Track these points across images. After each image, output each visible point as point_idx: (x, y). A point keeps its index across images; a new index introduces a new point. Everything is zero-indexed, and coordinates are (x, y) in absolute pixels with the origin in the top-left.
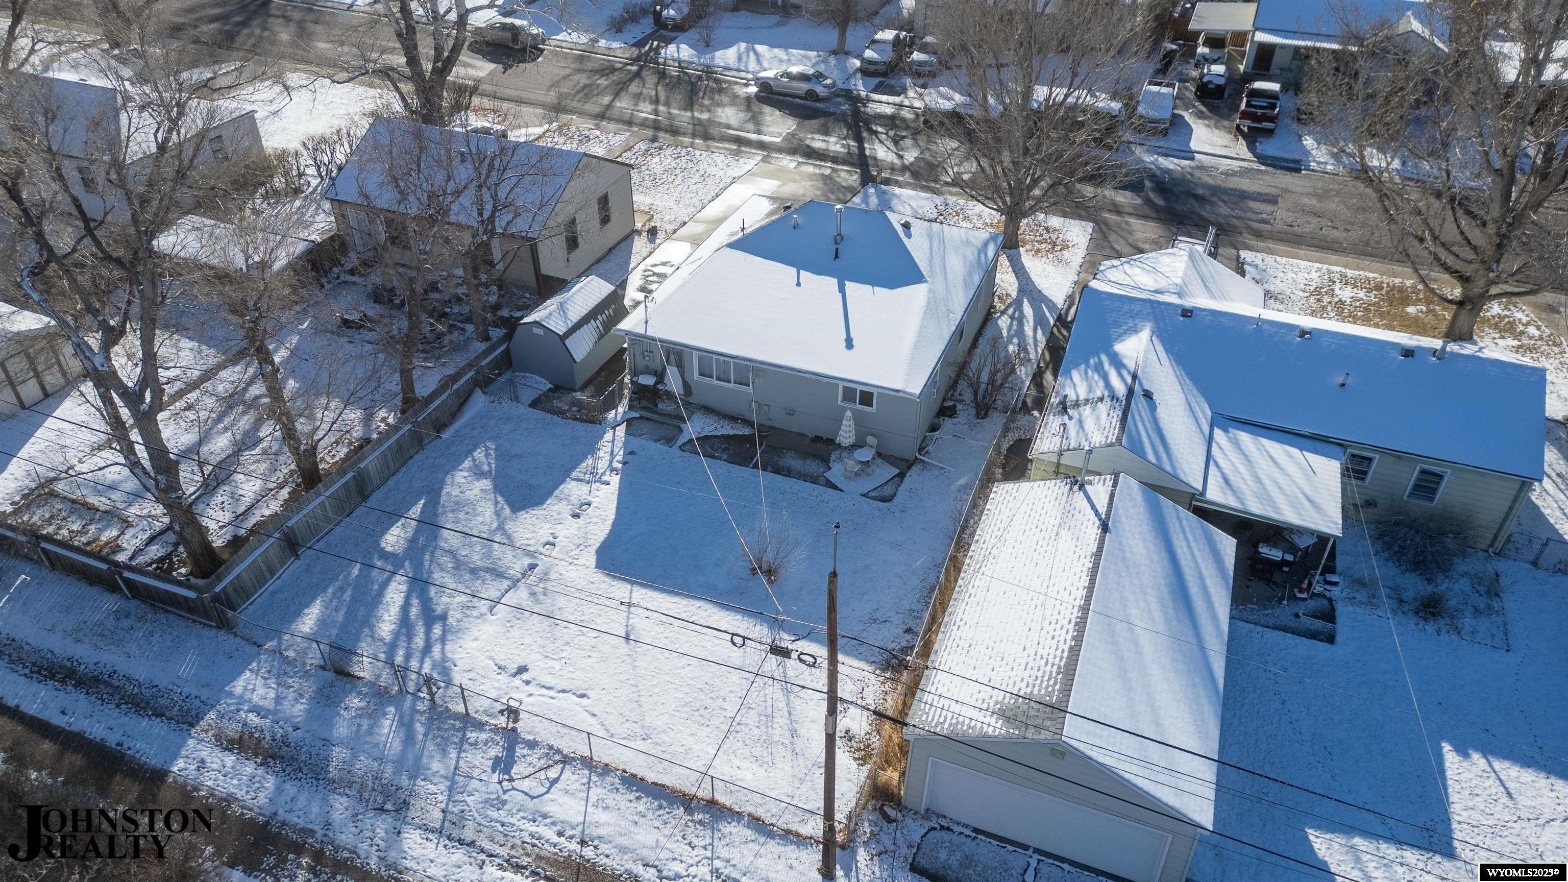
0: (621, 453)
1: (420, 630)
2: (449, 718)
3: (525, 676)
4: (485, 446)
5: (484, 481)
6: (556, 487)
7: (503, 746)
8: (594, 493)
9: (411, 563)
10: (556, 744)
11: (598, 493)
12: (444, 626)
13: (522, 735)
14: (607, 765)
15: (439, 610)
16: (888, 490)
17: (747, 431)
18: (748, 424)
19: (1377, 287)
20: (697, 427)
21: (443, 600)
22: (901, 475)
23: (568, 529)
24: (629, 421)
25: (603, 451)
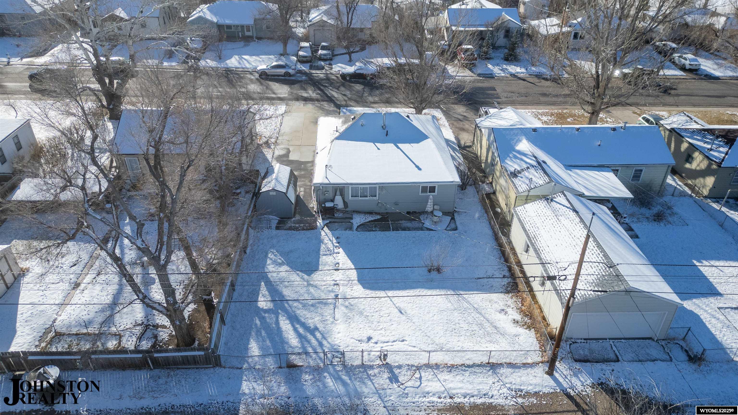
0: (334, 239)
1: (310, 337)
2: (355, 368)
3: (373, 341)
4: (271, 252)
5: (284, 267)
6: (318, 261)
7: (387, 372)
8: (337, 258)
9: (282, 310)
10: (409, 363)
11: (338, 258)
12: (320, 332)
13: (392, 364)
14: (436, 364)
15: (312, 326)
16: (453, 226)
17: (379, 217)
18: (377, 213)
19: (552, 115)
20: (358, 220)
21: (310, 321)
22: (453, 219)
23: (338, 276)
24: (327, 225)
25: (326, 240)
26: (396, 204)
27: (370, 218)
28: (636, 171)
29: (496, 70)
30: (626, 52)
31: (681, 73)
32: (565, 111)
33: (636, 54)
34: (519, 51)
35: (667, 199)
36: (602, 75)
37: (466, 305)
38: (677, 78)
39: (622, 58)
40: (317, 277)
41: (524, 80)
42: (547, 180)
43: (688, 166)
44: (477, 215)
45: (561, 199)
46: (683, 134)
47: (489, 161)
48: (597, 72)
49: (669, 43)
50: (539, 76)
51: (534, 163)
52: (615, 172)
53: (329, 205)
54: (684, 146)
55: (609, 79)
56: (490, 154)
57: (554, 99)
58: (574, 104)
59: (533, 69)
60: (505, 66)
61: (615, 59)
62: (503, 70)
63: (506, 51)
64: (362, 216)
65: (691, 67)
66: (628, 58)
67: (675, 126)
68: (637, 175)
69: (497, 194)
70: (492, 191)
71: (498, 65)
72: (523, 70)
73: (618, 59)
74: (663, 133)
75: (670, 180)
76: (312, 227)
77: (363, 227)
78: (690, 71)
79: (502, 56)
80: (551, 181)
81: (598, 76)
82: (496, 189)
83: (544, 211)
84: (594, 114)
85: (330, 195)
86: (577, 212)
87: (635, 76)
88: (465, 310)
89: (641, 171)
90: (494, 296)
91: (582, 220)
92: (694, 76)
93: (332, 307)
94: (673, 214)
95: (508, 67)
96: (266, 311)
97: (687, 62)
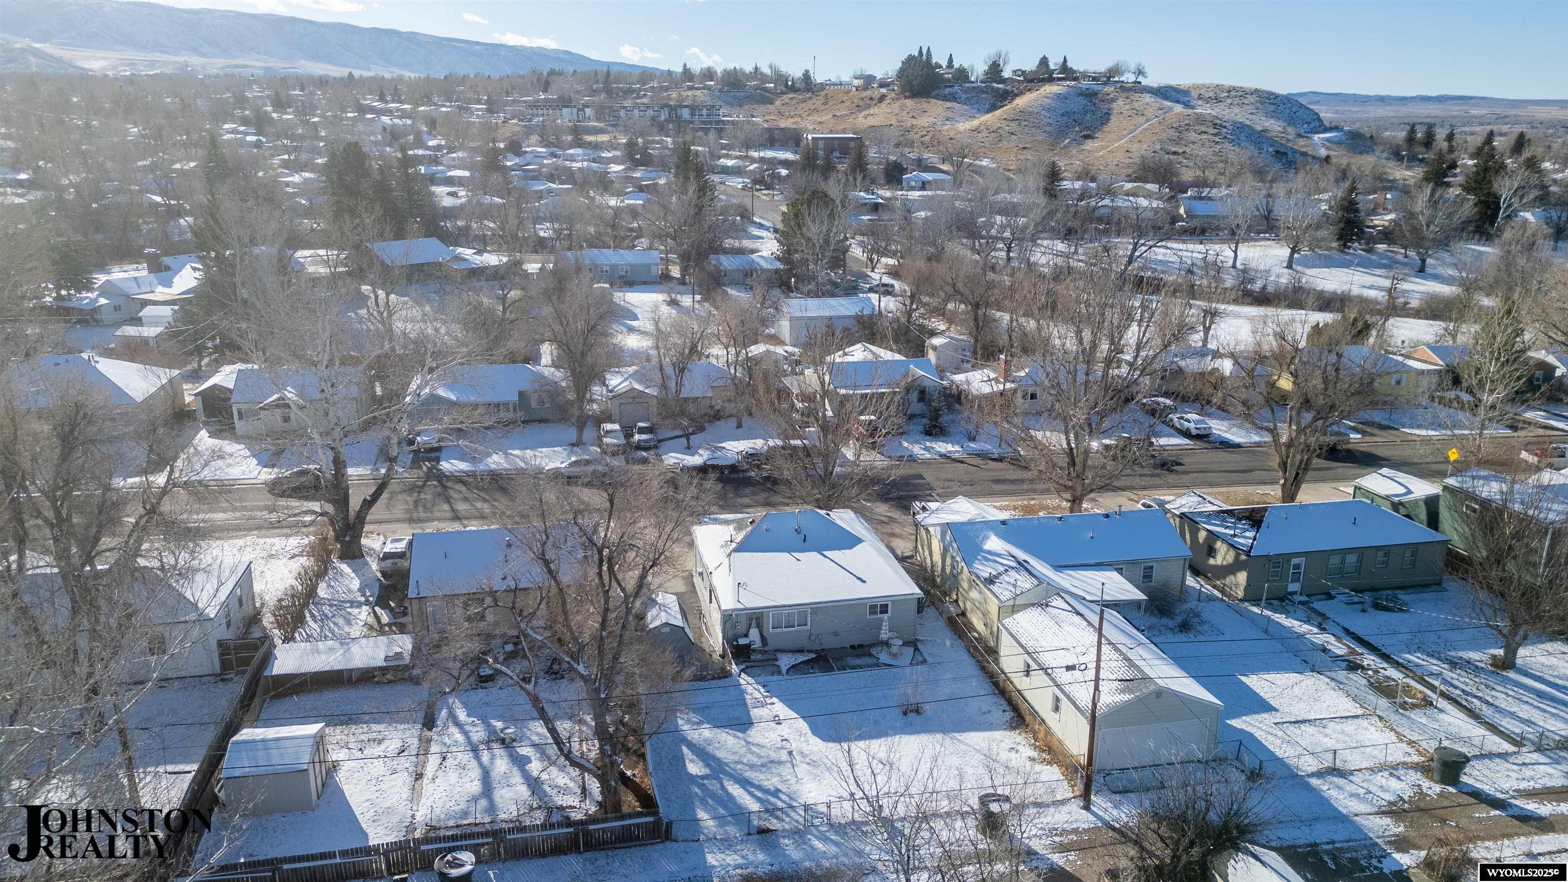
0: (759, 687)
1: (773, 799)
2: (846, 827)
4: (679, 710)
5: (704, 726)
6: (749, 715)
8: (773, 710)
9: (724, 775)
11: (775, 709)
12: (784, 793)
13: (891, 818)
15: (772, 788)
16: (921, 659)
17: (813, 656)
18: (809, 651)
19: (1015, 508)
20: (785, 661)
21: (766, 783)
22: (916, 649)
23: (784, 730)
24: (743, 670)
25: (750, 689)
26: (836, 634)
27: (802, 658)
28: (1145, 568)
29: (917, 450)
30: (1103, 415)
31: (1186, 441)
32: (1032, 502)
33: (1116, 417)
34: (945, 419)
35: (1192, 604)
36: (1077, 447)
37: (964, 748)
38: (1182, 449)
39: (1099, 424)
40: (755, 734)
41: (962, 462)
42: (1036, 582)
43: (1212, 561)
44: (948, 643)
45: (1058, 602)
46: (1198, 519)
47: (948, 570)
48: (1069, 444)
49: (1160, 399)
50: (983, 455)
51: (1014, 564)
52: (1120, 571)
53: (742, 641)
54: (1202, 535)
55: (1087, 452)
56: (948, 561)
57: (1012, 487)
58: (1043, 492)
59: (972, 445)
60: (928, 444)
61: (1090, 425)
62: (926, 449)
63: (925, 421)
64: (790, 655)
65: (1198, 432)
66: (1106, 424)
67: (1185, 510)
68: (1148, 576)
69: (968, 615)
70: (959, 612)
71: (917, 442)
72: (957, 448)
73: (1094, 426)
74: (1171, 521)
75: (1190, 581)
76: (725, 674)
77: (793, 668)
78: (1199, 437)
79: (921, 428)
80: (1040, 582)
81: (1071, 449)
82: (965, 609)
83: (1040, 619)
84: (1076, 501)
85: (741, 628)
86: (1082, 615)
87: (1121, 446)
88: (965, 753)
89: (1152, 567)
90: (998, 735)
91: (1090, 624)
92: (1205, 445)
93: (789, 765)
94: (1203, 622)
95: (934, 445)
96: (703, 777)
97: (1192, 425)
